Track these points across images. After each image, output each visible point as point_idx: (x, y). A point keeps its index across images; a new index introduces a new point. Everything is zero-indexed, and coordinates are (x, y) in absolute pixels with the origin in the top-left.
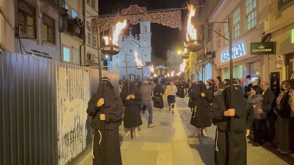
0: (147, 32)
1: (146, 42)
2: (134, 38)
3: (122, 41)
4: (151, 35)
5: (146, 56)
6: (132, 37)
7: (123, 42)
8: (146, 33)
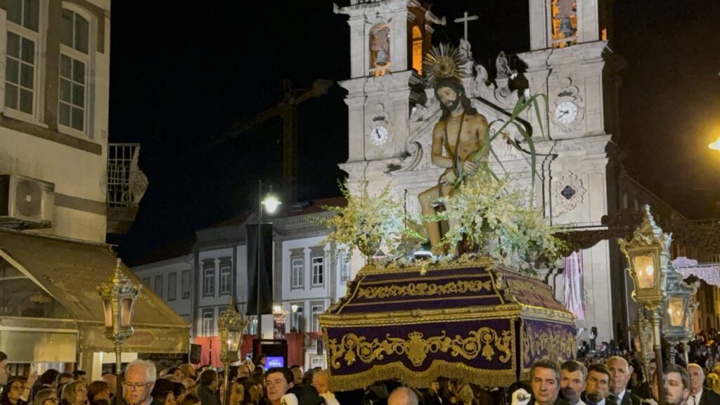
0: (579, 36)
1: (567, 105)
2: (488, 84)
3: (412, 104)
4: (605, 55)
5: (574, 199)
6: (475, 74)
7: (414, 109)
8: (569, 44)
